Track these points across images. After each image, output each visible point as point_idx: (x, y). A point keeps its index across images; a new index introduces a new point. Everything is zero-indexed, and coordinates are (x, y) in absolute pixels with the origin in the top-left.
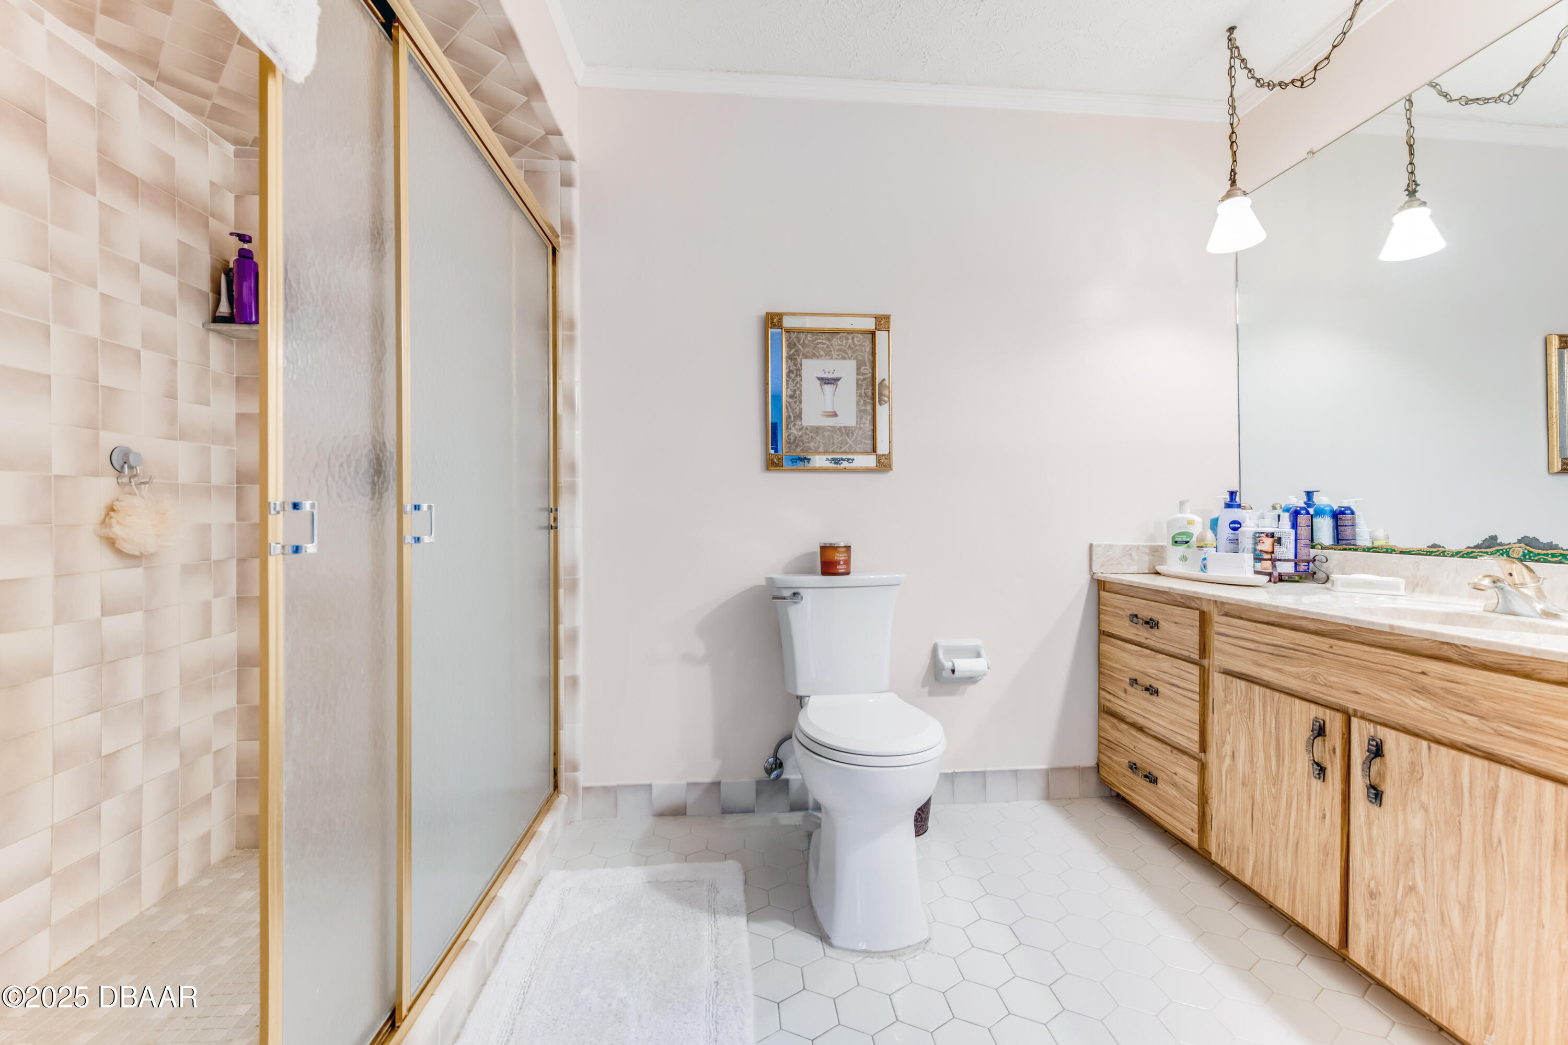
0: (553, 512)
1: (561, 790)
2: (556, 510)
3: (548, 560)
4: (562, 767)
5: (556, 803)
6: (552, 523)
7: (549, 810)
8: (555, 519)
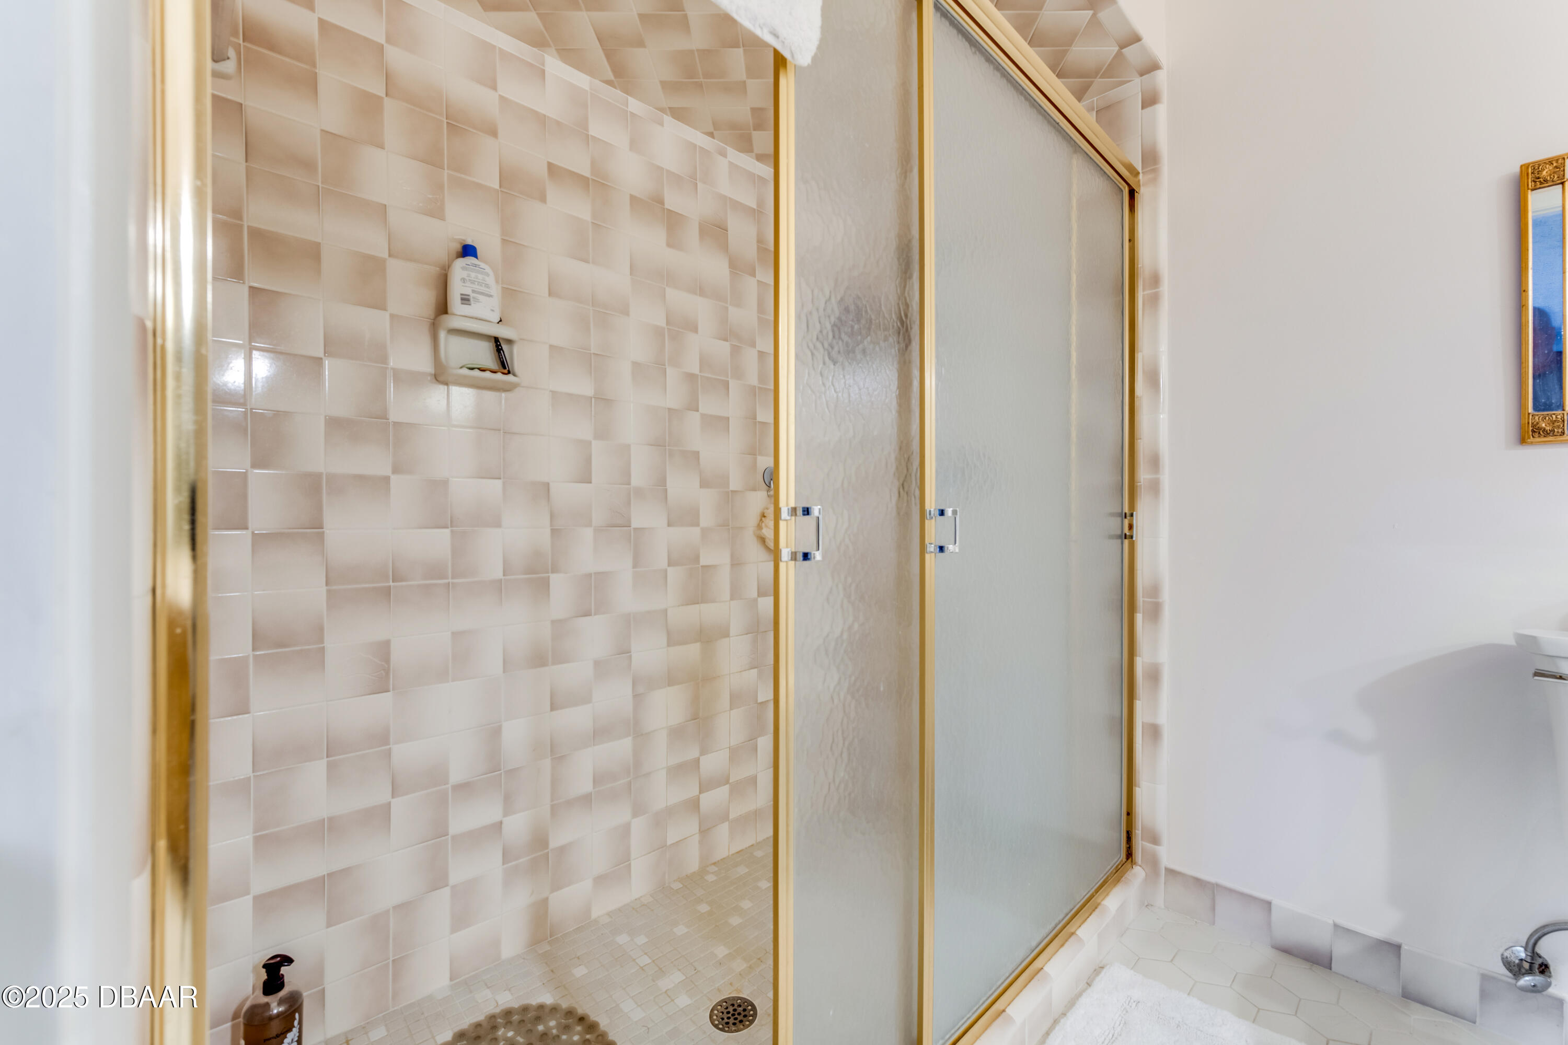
0: (1128, 518)
1: (1137, 861)
2: (1132, 515)
3: (1121, 576)
4: (1138, 833)
5: (1129, 875)
6: (1126, 531)
7: (1118, 881)
8: (1131, 527)
